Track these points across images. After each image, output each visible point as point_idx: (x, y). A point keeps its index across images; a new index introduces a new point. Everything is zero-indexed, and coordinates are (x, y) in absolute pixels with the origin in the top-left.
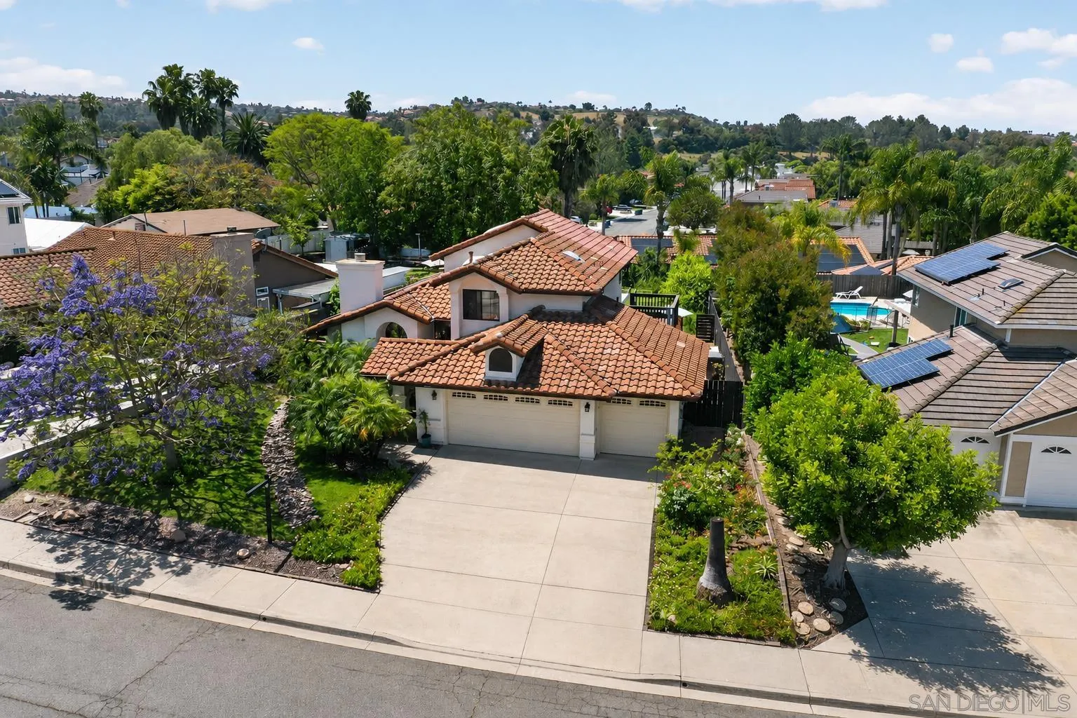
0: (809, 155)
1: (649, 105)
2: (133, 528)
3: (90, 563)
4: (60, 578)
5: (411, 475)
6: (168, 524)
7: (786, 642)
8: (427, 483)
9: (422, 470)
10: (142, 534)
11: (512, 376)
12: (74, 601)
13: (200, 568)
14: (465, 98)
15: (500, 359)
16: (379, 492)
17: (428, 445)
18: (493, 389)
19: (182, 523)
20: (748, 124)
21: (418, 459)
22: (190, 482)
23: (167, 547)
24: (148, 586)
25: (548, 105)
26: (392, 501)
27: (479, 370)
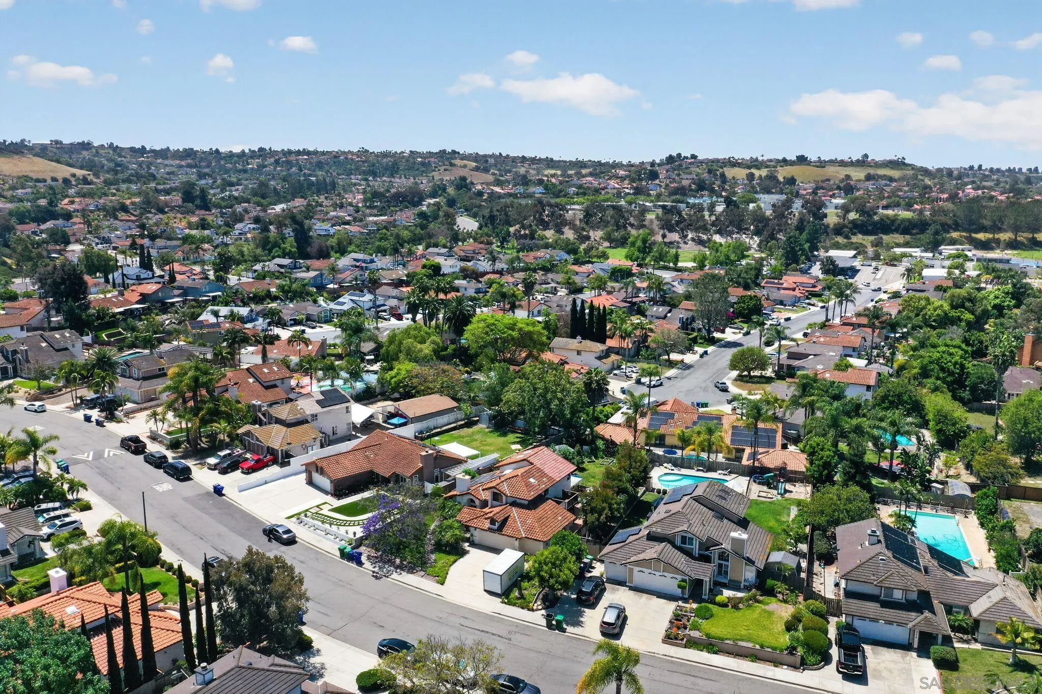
0: (991, 236)
1: (866, 156)
2: (389, 561)
3: (380, 568)
4: (373, 572)
5: (462, 553)
6: (398, 561)
7: (529, 610)
8: (467, 557)
9: (467, 552)
10: (391, 562)
11: (496, 527)
12: (376, 578)
13: (404, 574)
14: (679, 155)
15: (493, 521)
16: (452, 558)
17: (473, 544)
18: (490, 530)
19: (401, 562)
20: (983, 168)
21: (468, 548)
22: (404, 549)
23: (397, 567)
24: (392, 576)
25: (760, 159)
26: (455, 562)
27: (487, 525)
